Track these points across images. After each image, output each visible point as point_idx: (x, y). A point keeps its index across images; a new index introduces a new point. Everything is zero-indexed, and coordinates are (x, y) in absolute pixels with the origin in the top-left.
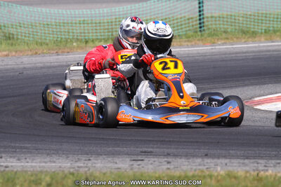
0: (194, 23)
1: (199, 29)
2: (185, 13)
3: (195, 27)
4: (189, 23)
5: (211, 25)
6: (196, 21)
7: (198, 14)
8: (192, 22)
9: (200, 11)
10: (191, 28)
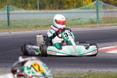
0: (6, 23)
1: (8, 25)
2: (2, 18)
3: (6, 24)
4: (4, 23)
5: (13, 23)
6: (7, 22)
7: (7, 19)
8: (5, 22)
9: (8, 18)
10: (5, 25)
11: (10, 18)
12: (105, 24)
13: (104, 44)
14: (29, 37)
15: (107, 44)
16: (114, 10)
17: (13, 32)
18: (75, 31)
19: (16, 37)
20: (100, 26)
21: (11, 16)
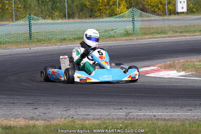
11: (32, 30)
12: (143, 37)
13: (142, 62)
14: (52, 54)
15: (146, 63)
16: (153, 18)
17: (33, 47)
18: (108, 45)
19: (37, 54)
20: (137, 39)
21: (33, 27)
